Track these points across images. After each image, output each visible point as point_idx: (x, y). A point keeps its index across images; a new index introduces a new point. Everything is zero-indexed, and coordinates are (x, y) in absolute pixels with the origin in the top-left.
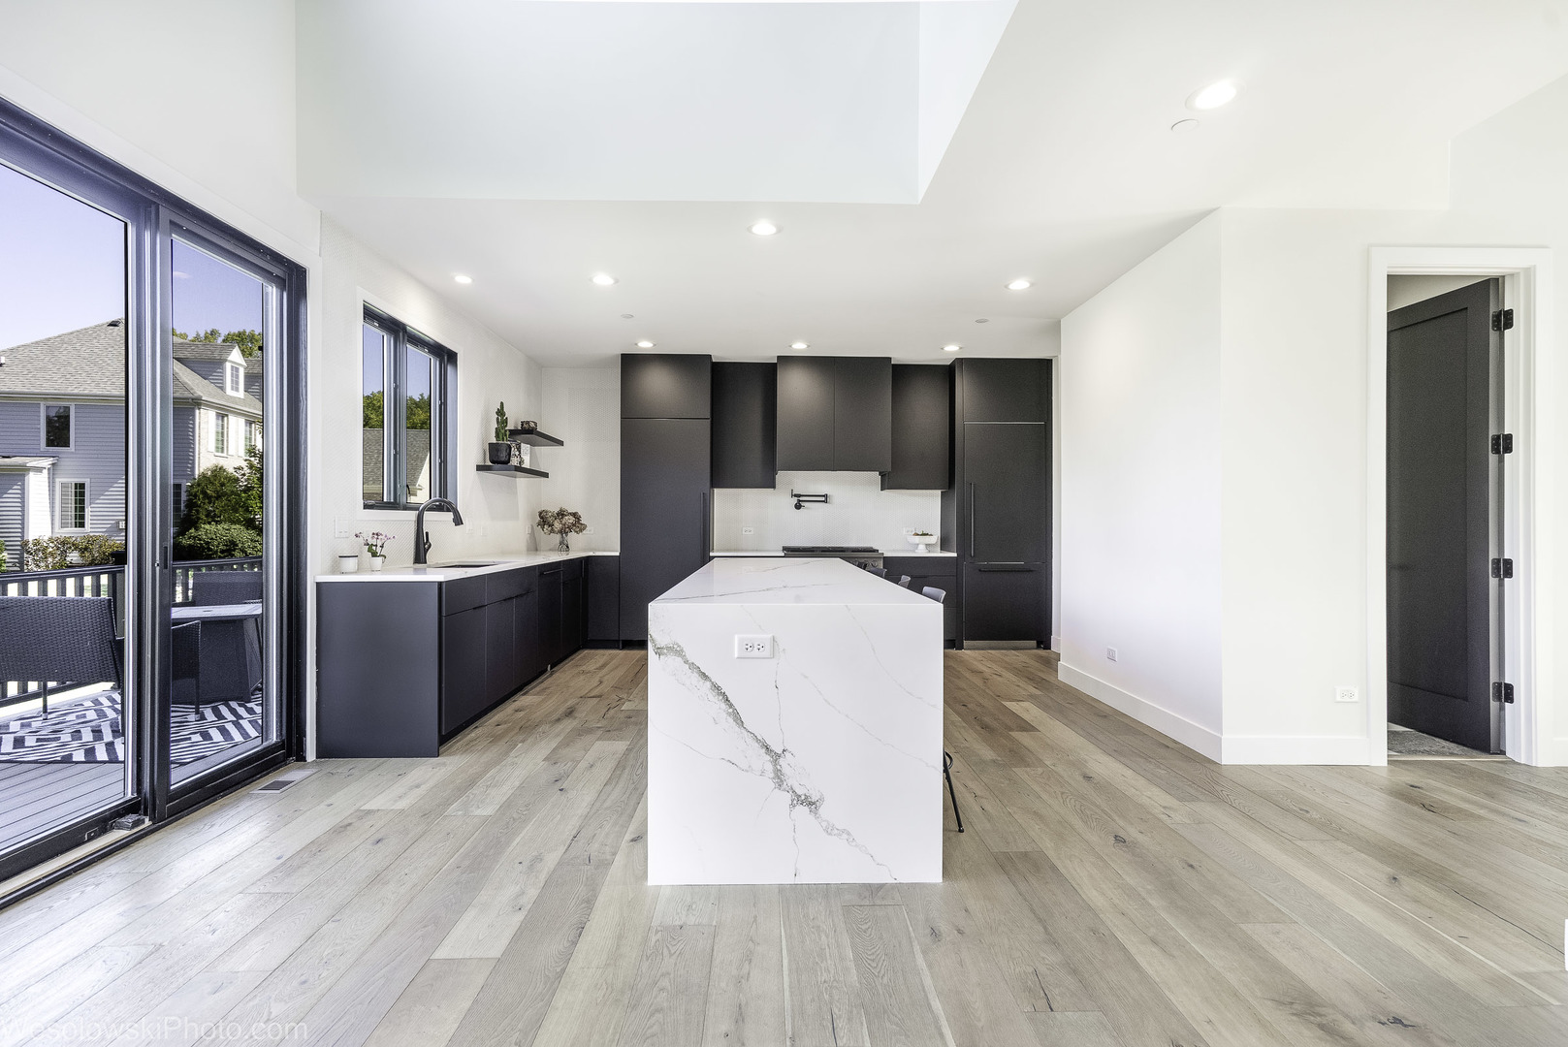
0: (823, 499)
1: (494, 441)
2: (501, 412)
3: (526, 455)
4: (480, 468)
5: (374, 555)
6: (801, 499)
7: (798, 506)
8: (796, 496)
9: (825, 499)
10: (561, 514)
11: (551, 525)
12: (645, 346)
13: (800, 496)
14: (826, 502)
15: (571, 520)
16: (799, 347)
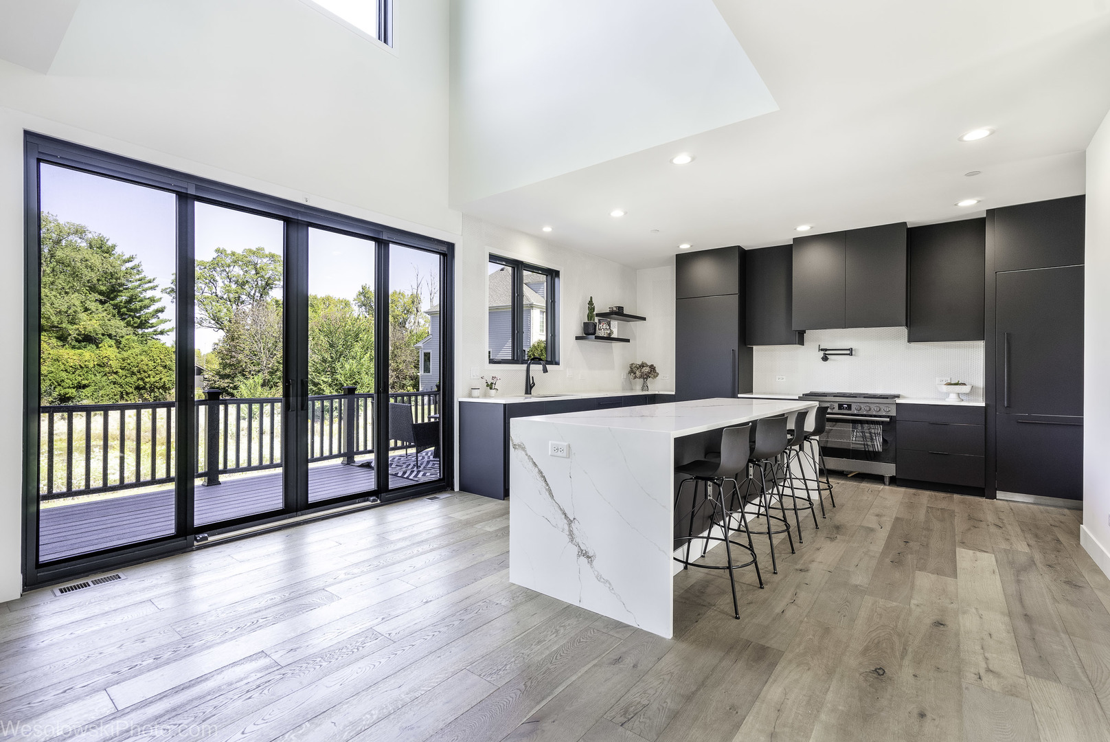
0: (848, 352)
1: (586, 321)
2: (591, 303)
3: (616, 328)
4: (577, 338)
5: (491, 388)
6: (826, 352)
7: (825, 359)
8: (822, 350)
9: (851, 352)
10: (642, 365)
11: (635, 373)
12: (685, 247)
13: (826, 350)
14: (851, 354)
15: (646, 370)
16: (804, 230)
